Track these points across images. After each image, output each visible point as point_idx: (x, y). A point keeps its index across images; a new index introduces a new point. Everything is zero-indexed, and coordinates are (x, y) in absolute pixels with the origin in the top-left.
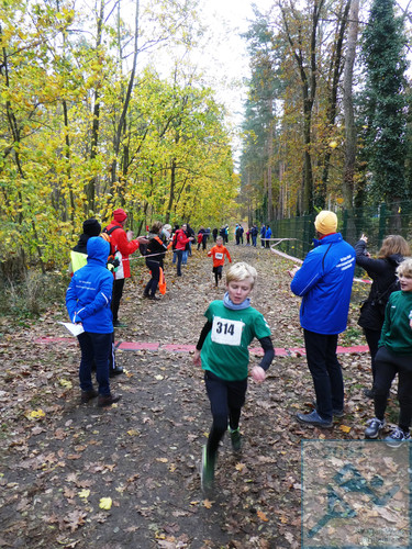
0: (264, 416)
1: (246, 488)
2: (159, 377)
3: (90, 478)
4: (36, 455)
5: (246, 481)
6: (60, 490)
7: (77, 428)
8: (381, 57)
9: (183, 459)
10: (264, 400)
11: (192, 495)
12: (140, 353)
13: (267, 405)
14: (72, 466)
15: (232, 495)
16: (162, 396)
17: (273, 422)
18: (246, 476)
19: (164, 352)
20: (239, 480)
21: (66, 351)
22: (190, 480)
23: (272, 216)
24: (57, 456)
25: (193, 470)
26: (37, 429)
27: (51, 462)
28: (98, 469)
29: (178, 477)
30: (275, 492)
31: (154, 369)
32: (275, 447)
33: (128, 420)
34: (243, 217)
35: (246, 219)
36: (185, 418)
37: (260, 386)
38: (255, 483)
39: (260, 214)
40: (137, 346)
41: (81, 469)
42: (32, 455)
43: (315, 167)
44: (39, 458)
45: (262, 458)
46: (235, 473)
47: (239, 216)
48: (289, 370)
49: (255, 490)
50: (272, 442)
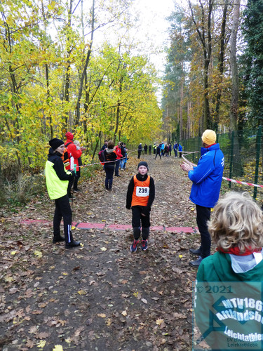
0: (178, 280)
1: (164, 341)
2: (104, 249)
3: (47, 331)
4: (10, 310)
5: (164, 334)
6: (24, 340)
7: (42, 288)
8: (256, 28)
9: (117, 315)
10: (177, 267)
11: (122, 347)
12: (92, 231)
13: (180, 271)
14: (35, 320)
15: (153, 346)
16: (104, 264)
17: (185, 284)
18: (164, 330)
19: (108, 230)
20: (159, 333)
21: (41, 229)
22: (121, 333)
23: (183, 136)
24: (25, 312)
25: (124, 324)
26: (13, 290)
27: (20, 316)
28: (54, 323)
29: (113, 330)
30: (186, 344)
31: (100, 242)
32: (185, 305)
33: (79, 282)
34: (164, 137)
35: (166, 139)
36: (121, 280)
37: (174, 256)
38: (171, 336)
39: (175, 136)
40: (90, 226)
41: (41, 323)
42: (7, 311)
43: (211, 104)
44: (12, 313)
45: (176, 314)
46: (156, 327)
47: (161, 137)
48: (195, 244)
49: (170, 342)
50: (183, 301)
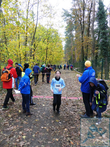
0: (72, 116)
1: (68, 135)
2: (44, 105)
3: (26, 133)
4: (11, 126)
5: (67, 133)
6: (18, 136)
7: (22, 119)
8: (101, 20)
9: (50, 127)
10: (72, 111)
11: (53, 137)
12: (39, 99)
13: (73, 113)
14: (20, 129)
15: (64, 137)
16: (44, 110)
17: (75, 117)
18: (67, 132)
19: (45, 98)
20: (66, 133)
21: (19, 98)
22: (52, 133)
23: (73, 62)
24: (16, 127)
25: (53, 130)
26: (11, 119)
27: (15, 128)
28: (28, 130)
29: (49, 132)
30: (75, 136)
31: (42, 103)
32: (75, 124)
33: (36, 117)
34: (65, 62)
35: (66, 62)
36: (51, 116)
37: (71, 108)
38: (70, 134)
39: (70, 62)
40: (38, 97)
41: (23, 130)
42: (10, 127)
43: (84, 49)
44: (12, 127)
45: (72, 127)
46: (65, 131)
47: (64, 62)
48: (78, 103)
49: (70, 136)
50: (74, 123)
